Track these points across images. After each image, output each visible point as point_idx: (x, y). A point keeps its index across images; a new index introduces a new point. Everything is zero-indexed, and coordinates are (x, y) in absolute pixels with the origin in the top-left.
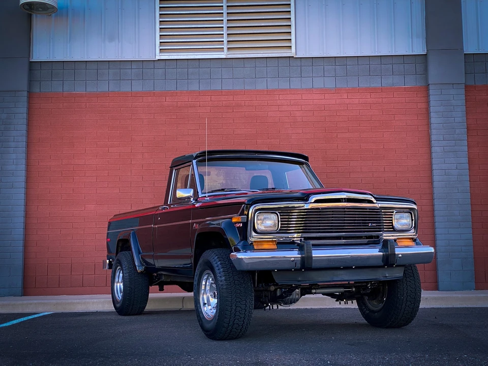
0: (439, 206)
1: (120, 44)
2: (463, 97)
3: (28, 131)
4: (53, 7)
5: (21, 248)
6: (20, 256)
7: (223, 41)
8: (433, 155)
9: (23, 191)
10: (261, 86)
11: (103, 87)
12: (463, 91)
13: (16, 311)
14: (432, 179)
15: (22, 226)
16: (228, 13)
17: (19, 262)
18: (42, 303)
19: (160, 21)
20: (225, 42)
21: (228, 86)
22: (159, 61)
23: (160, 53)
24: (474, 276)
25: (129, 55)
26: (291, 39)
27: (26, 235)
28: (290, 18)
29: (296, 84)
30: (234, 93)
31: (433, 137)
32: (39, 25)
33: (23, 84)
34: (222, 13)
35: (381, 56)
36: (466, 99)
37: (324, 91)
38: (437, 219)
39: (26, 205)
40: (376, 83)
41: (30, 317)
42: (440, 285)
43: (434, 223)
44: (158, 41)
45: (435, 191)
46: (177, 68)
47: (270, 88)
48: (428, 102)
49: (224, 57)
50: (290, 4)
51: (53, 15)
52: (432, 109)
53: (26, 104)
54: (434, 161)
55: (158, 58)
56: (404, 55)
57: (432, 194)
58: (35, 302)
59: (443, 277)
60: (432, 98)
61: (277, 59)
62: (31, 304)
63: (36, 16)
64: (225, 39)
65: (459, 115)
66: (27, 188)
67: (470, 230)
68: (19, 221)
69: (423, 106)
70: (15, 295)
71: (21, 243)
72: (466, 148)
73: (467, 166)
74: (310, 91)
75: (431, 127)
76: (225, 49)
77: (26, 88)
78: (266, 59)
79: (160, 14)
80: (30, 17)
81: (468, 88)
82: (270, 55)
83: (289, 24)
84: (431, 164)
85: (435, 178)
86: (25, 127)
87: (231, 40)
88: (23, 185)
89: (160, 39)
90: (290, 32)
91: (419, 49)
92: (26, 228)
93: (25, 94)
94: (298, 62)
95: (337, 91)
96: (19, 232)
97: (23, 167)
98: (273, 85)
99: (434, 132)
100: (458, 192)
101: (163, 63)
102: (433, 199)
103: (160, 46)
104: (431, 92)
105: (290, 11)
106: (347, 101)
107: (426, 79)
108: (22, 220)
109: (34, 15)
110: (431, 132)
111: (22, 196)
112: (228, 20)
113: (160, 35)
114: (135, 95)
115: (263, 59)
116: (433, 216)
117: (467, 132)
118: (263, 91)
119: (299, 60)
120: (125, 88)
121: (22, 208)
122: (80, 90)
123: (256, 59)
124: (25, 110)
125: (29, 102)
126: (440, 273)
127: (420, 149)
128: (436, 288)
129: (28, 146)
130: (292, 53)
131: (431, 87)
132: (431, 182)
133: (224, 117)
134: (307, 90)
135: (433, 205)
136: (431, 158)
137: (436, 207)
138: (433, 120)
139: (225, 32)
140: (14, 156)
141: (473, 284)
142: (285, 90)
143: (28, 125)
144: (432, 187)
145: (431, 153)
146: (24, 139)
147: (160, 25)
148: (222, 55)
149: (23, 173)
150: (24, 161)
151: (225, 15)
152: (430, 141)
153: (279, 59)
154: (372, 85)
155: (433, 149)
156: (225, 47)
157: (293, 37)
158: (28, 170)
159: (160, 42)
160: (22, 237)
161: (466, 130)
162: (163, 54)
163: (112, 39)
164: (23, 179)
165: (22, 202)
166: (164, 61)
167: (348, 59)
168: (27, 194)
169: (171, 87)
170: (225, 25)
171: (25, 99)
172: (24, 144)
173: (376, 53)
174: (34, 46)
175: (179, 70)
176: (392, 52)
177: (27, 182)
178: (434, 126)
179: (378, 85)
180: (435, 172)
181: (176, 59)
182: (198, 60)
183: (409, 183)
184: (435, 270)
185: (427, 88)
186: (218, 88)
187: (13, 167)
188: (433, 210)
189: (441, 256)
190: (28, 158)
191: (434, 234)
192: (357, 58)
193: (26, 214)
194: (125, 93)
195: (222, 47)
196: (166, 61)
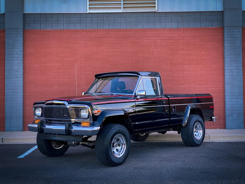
0: (227, 88)
1: (69, 5)
2: (241, 33)
3: (24, 49)
5: (22, 108)
6: (21, 111)
7: (121, 3)
8: (225, 62)
9: (22, 79)
10: (140, 27)
11: (61, 27)
12: (241, 30)
14: (224, 74)
15: (22, 96)
17: (21, 114)
20: (122, 4)
21: (123, 27)
22: (89, 14)
23: (89, 9)
24: (243, 122)
25: (73, 11)
26: (155, 3)
27: (24, 101)
29: (157, 26)
30: (126, 30)
31: (226, 53)
33: (21, 26)
35: (200, 12)
36: (242, 34)
37: (171, 30)
38: (226, 94)
39: (24, 86)
42: (227, 126)
43: (224, 96)
45: (226, 80)
46: (97, 17)
47: (144, 28)
48: (223, 36)
49: (121, 12)
52: (225, 39)
53: (22, 35)
54: (226, 65)
55: (88, 12)
56: (212, 11)
57: (224, 81)
59: (228, 123)
60: (225, 33)
61: (148, 13)
65: (239, 42)
66: (24, 78)
67: (242, 100)
69: (221, 37)
70: (19, 131)
71: (22, 105)
72: (242, 59)
73: (242, 68)
75: (224, 48)
76: (122, 8)
81: (243, 28)
82: (145, 11)
84: (224, 67)
85: (226, 74)
86: (22, 47)
87: (125, 3)
88: (22, 76)
89: (89, 2)
91: (219, 8)
92: (24, 98)
93: (22, 30)
94: (159, 15)
95: (178, 29)
96: (20, 100)
97: (22, 67)
98: (146, 26)
99: (226, 51)
100: (237, 81)
102: (224, 84)
103: (89, 5)
104: (225, 30)
106: (183, 35)
107: (223, 24)
108: (22, 94)
110: (224, 51)
111: (22, 82)
114: (77, 31)
115: (141, 13)
116: (224, 93)
117: (243, 51)
118: (141, 29)
119: (159, 13)
120: (72, 27)
121: (22, 88)
122: (49, 28)
123: (138, 13)
124: (22, 38)
125: (24, 35)
126: (227, 121)
127: (219, 59)
128: (225, 128)
129: (24, 57)
130: (156, 10)
131: (225, 28)
132: (224, 76)
133: (121, 42)
134: (163, 29)
135: (224, 87)
136: (224, 64)
137: (226, 88)
138: (226, 45)
140: (17, 62)
141: (243, 126)
142: (152, 29)
143: (24, 46)
144: (224, 78)
146: (22, 53)
148: (120, 11)
149: (22, 70)
150: (22, 65)
152: (224, 55)
153: (149, 13)
154: (196, 27)
155: (225, 59)
156: (122, 7)
158: (24, 69)
159: (89, 4)
160: (22, 102)
161: (242, 50)
162: (91, 10)
163: (65, 2)
164: (22, 73)
165: (22, 85)
167: (184, 13)
168: (24, 81)
169: (95, 27)
171: (22, 33)
172: (22, 56)
173: (198, 10)
174: (25, 6)
175: (99, 18)
176: (206, 9)
177: (24, 75)
178: (226, 48)
179: (199, 27)
180: (226, 71)
181: (97, 13)
182: (108, 13)
183: (213, 76)
184: (225, 119)
185: (223, 28)
186: (118, 27)
187: (16, 67)
188: (224, 90)
189: (227, 113)
190: (24, 63)
191: (224, 101)
192: (188, 13)
193: (24, 91)
194: (71, 30)
195: (121, 6)
196: (92, 14)
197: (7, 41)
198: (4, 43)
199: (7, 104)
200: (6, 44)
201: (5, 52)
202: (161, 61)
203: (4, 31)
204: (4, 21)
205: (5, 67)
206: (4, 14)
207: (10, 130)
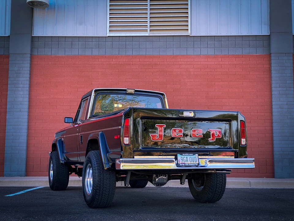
0: (276, 127)
1: (86, 26)
2: (292, 61)
3: (30, 78)
4: (46, 4)
5: (25, 148)
6: (24, 152)
7: (147, 26)
8: (273, 96)
9: (26, 114)
10: (170, 53)
11: (75, 52)
12: (292, 58)
13: (22, 185)
14: (272, 111)
15: (26, 134)
16: (150, 9)
17: (24, 156)
18: (38, 181)
19: (110, 13)
20: (149, 26)
21: (150, 53)
22: (109, 37)
23: (109, 32)
25: (91, 33)
27: (28, 140)
28: (188, 12)
29: (190, 52)
30: (153, 57)
31: (273, 86)
32: (38, 14)
33: (28, 50)
34: (147, 9)
35: (242, 36)
36: (293, 63)
37: (207, 57)
38: (274, 135)
39: (28, 122)
40: (239, 52)
41: (31, 189)
42: (276, 174)
43: (272, 137)
44: (108, 25)
45: (274, 118)
46: (119, 41)
47: (175, 54)
48: (270, 64)
49: (147, 35)
50: (188, 4)
51: (46, 9)
52: (273, 68)
53: (29, 62)
54: (273, 100)
55: (108, 35)
56: (256, 36)
57: (272, 120)
58: (33, 180)
59: (277, 170)
60: (272, 61)
61: (179, 37)
62: (31, 181)
63: (36, 9)
64: (148, 24)
65: (289, 72)
66: (29, 112)
68: (24, 132)
69: (267, 66)
70: (21, 176)
71: (25, 145)
72: (293, 92)
73: (293, 103)
74: (199, 56)
76: (148, 30)
77: (29, 52)
78: (172, 37)
79: (110, 9)
80: (32, 10)
82: (175, 34)
83: (187, 16)
84: (271, 102)
85: (274, 110)
86: (28, 76)
87: (152, 25)
88: (27, 110)
89: (110, 24)
90: (188, 21)
91: (265, 31)
92: (28, 136)
93: (29, 55)
94: (192, 39)
95: (216, 57)
96: (24, 139)
97: (27, 99)
98: (177, 52)
99: (273, 82)
100: (288, 119)
101: (111, 39)
102: (272, 123)
103: (110, 28)
104: (272, 58)
105: (188, 8)
106: (221, 63)
107: (270, 50)
108: (26, 131)
109: (35, 9)
111: (26, 117)
112: (150, 13)
113: (110, 22)
114: (94, 57)
115: (171, 37)
116: (272, 133)
118: (171, 56)
119: (193, 37)
120: (88, 53)
121: (26, 124)
122: (61, 53)
123: (167, 37)
124: (29, 65)
125: (31, 61)
126: (275, 167)
127: (265, 92)
128: (273, 176)
129: (30, 87)
130: (189, 33)
131: (272, 55)
132: (271, 113)
133: (147, 71)
134: (197, 56)
135: (272, 126)
136: (271, 98)
137: (274, 128)
138: (273, 75)
139: (148, 20)
140: (21, 93)
142: (184, 56)
143: (30, 74)
144: (272, 115)
145: (271, 95)
146: (28, 83)
147: (110, 16)
149: (27, 103)
150: (27, 96)
151: (149, 10)
152: (271, 88)
153: (181, 37)
154: (236, 53)
155: (273, 93)
156: (149, 29)
157: (189, 24)
158: (30, 101)
159: (110, 26)
160: (25, 141)
161: (293, 81)
162: (111, 33)
163: (81, 24)
164: (27, 106)
165: (26, 120)
166: (112, 37)
167: (222, 37)
168: (29, 115)
169: (116, 53)
170: (148, 16)
171: (29, 59)
172: (28, 86)
173: (240, 34)
174: (34, 27)
175: (120, 43)
176: (249, 33)
177: (29, 108)
178: (273, 79)
179: (240, 53)
180: (274, 106)
181: (119, 36)
182: (132, 37)
183: (257, 113)
184: (273, 165)
185: (270, 55)
186: (144, 53)
187: (21, 99)
188: (272, 130)
189: (276, 157)
190: (30, 94)
191: (272, 144)
192: (228, 37)
193: (28, 127)
194: (88, 56)
195: (147, 29)
196: (113, 37)
197: (10, 69)
198: (8, 70)
199: (8, 143)
200: (10, 72)
201: (8, 81)
202: (195, 94)
203: (8, 57)
204: (9, 46)
205: (7, 99)
206: (9, 36)
207: (10, 175)
